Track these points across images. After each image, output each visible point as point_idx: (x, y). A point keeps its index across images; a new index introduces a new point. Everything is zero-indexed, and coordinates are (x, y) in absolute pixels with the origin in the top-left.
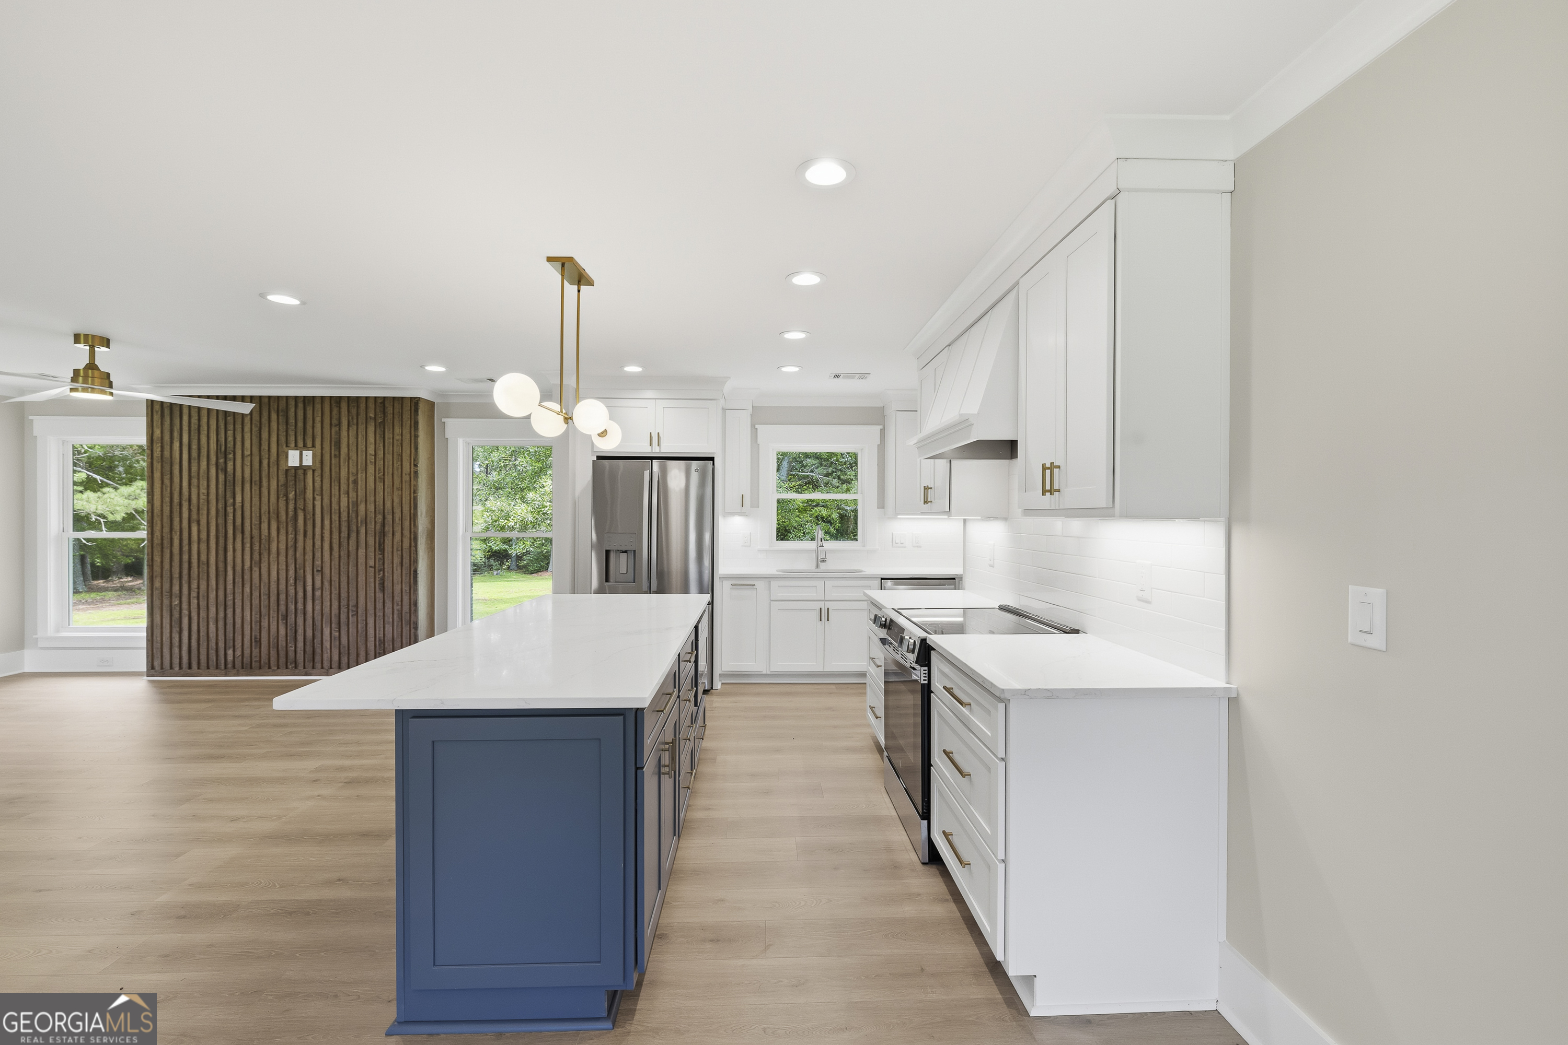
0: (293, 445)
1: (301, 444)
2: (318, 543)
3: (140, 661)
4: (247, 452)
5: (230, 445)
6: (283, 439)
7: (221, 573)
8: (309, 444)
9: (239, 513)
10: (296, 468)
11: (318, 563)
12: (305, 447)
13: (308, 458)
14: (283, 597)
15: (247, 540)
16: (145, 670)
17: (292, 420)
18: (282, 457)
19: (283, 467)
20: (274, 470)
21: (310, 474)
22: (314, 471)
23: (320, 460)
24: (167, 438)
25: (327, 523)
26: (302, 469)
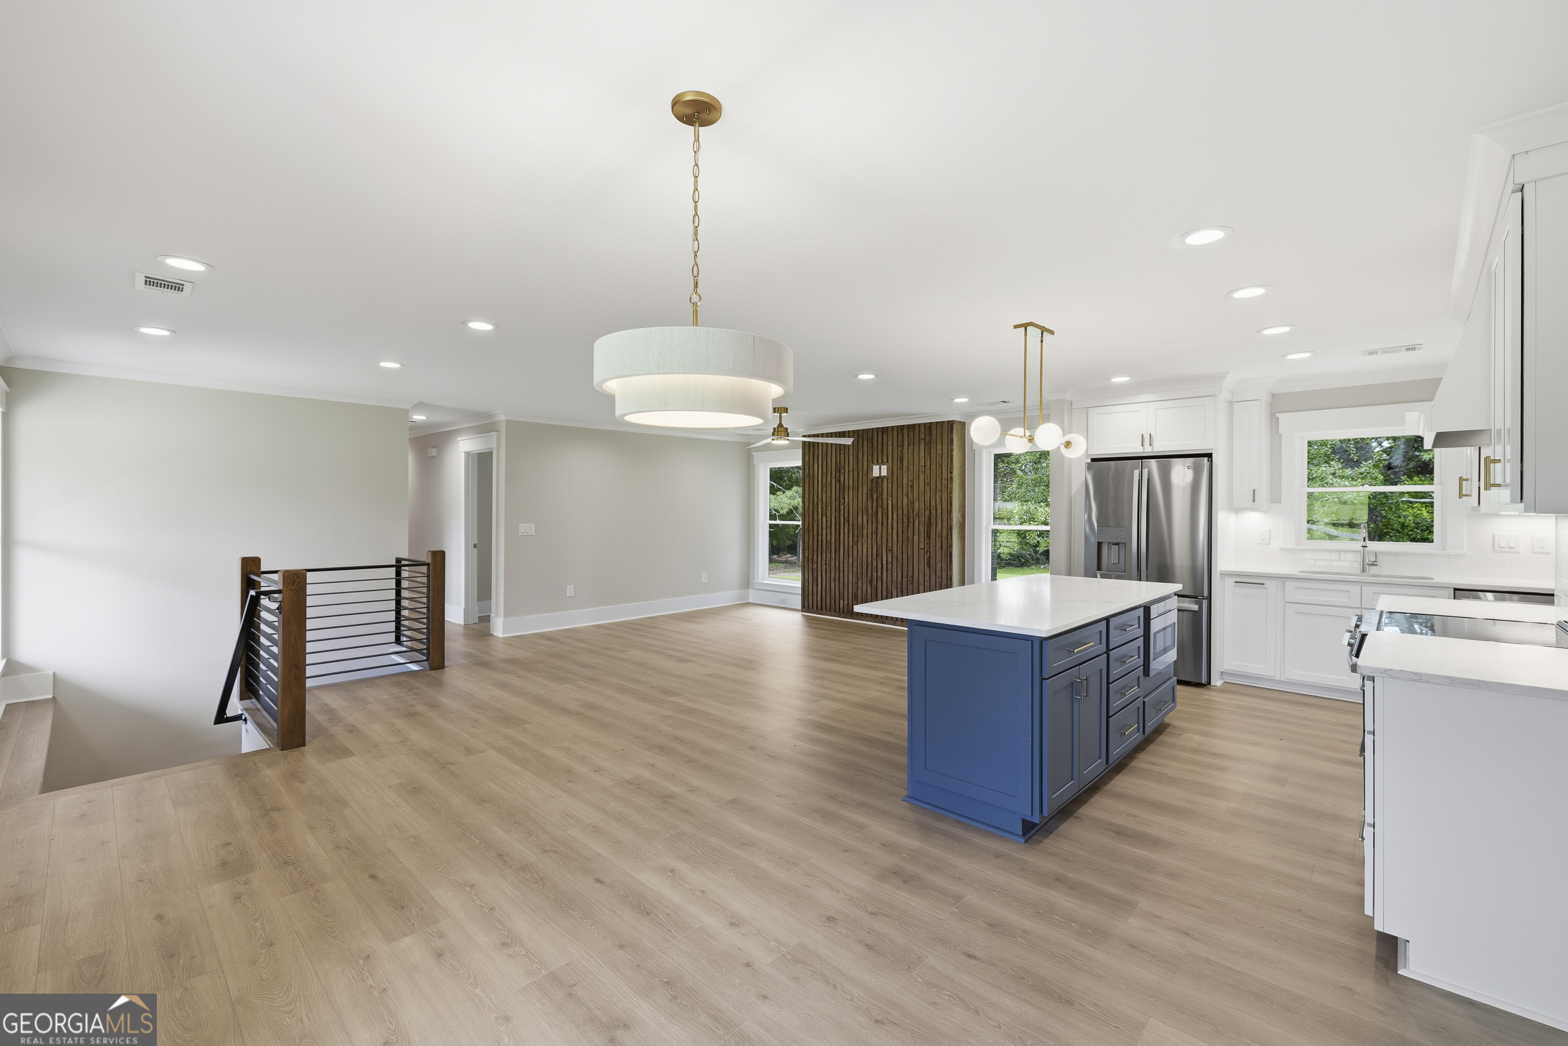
0: (875, 462)
1: (880, 461)
2: (890, 531)
3: (797, 601)
4: (851, 469)
5: (842, 464)
6: (870, 458)
7: (837, 550)
8: (885, 461)
9: (847, 509)
10: (877, 478)
11: (890, 544)
12: (883, 463)
13: (884, 473)
14: (870, 567)
15: (851, 528)
16: (800, 609)
17: (875, 445)
18: (870, 470)
19: (870, 478)
20: (865, 479)
21: (885, 481)
22: (887, 479)
23: (891, 471)
24: (811, 462)
25: (895, 516)
26: (881, 478)
